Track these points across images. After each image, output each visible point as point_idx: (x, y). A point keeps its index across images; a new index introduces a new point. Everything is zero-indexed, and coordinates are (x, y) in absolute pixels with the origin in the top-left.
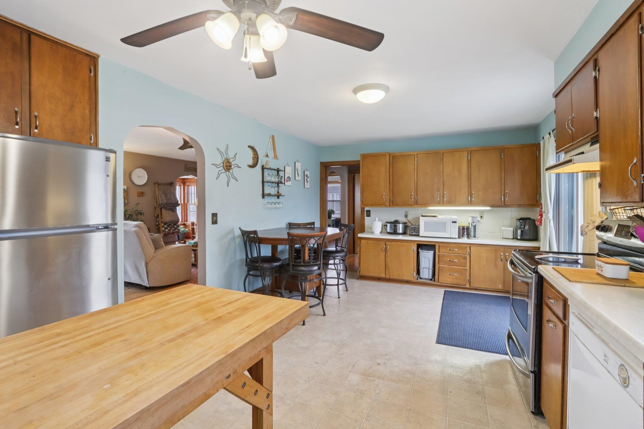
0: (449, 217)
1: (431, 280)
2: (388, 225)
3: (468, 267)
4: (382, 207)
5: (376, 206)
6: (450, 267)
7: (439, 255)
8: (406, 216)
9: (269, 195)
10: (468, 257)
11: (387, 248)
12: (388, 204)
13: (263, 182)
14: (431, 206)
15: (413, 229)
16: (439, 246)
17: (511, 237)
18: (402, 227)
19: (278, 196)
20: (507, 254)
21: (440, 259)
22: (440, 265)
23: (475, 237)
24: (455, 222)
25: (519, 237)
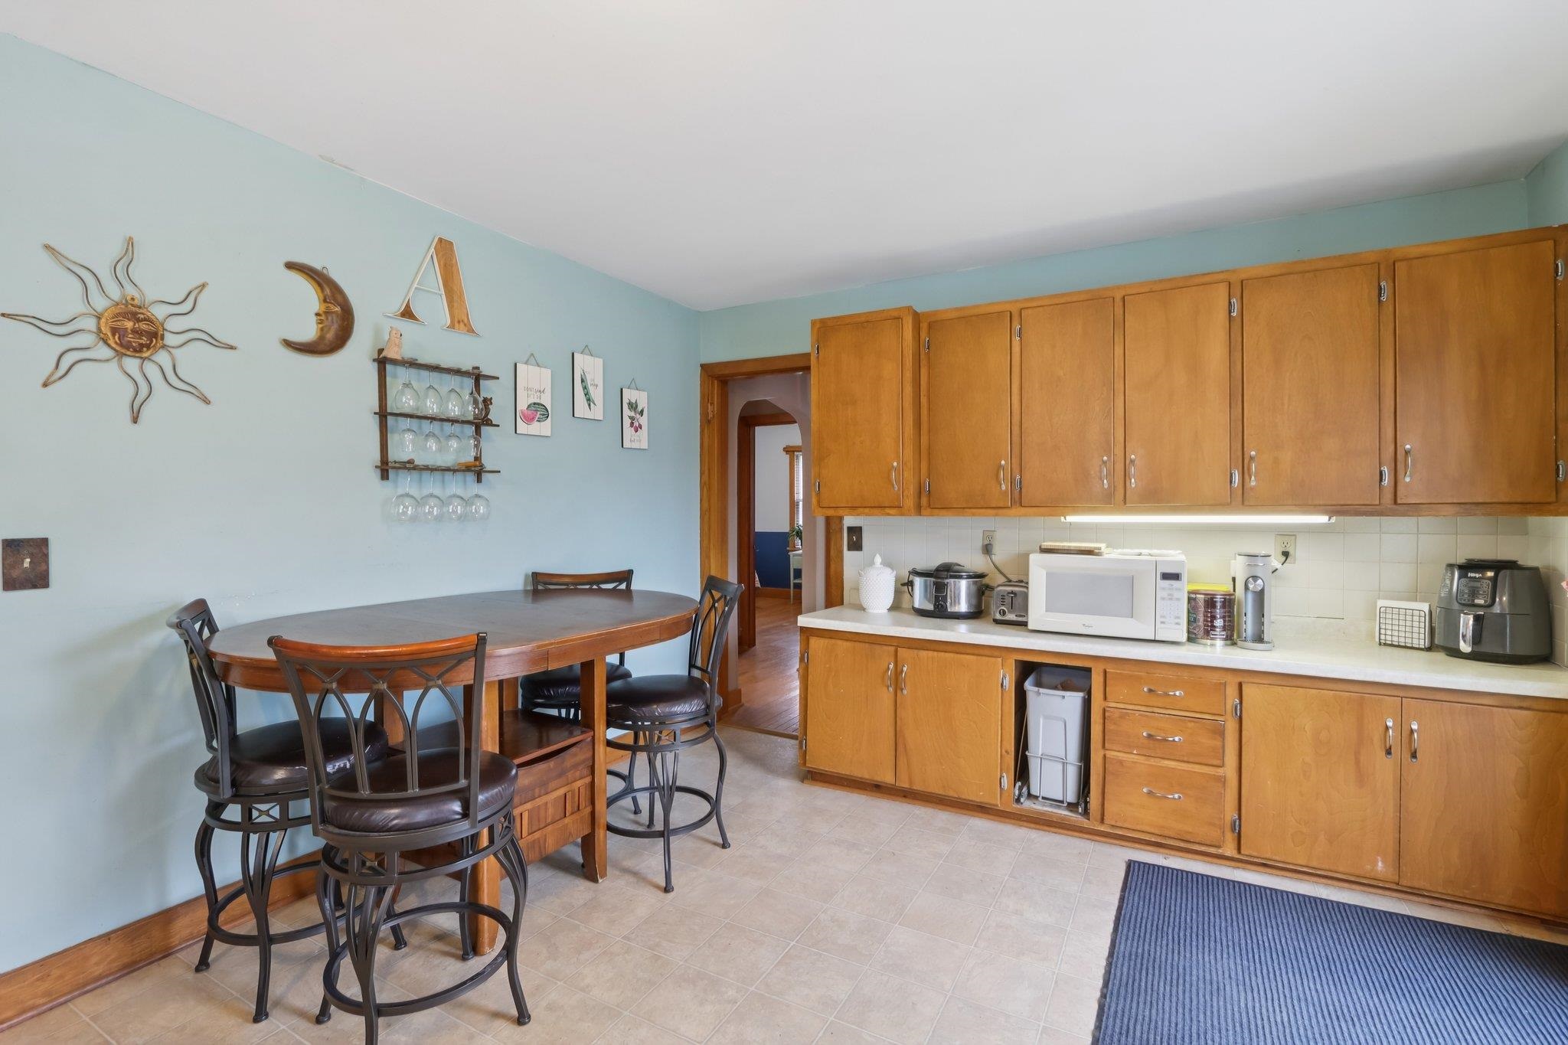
0: (1150, 555)
1: (1071, 807)
2: (918, 582)
3: (1230, 770)
4: (889, 514)
5: (867, 510)
6: (1152, 762)
7: (1104, 711)
8: (987, 549)
9: (409, 466)
10: (1231, 726)
11: (902, 671)
12: (909, 502)
13: (383, 415)
14: (1075, 510)
15: (1008, 600)
16: (1105, 672)
17: (1422, 641)
18: (968, 588)
19: (476, 470)
20: (1415, 727)
21: (1110, 726)
22: (1109, 754)
23: (1259, 638)
24: (1176, 577)
25: (1465, 647)
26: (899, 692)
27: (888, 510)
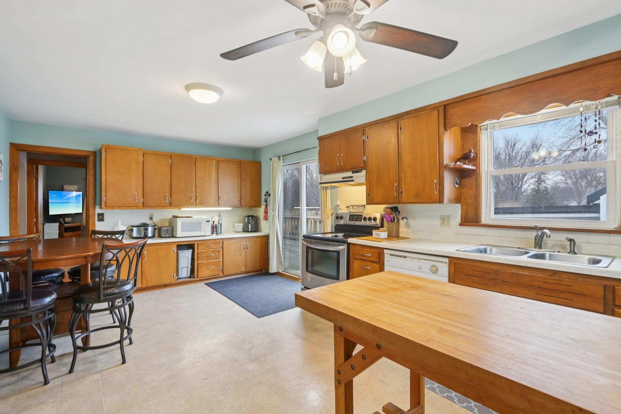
0: (200, 217)
1: (190, 277)
2: (135, 229)
3: (221, 259)
4: (133, 209)
5: (125, 208)
6: (207, 261)
7: (198, 252)
8: (151, 218)
10: (221, 250)
11: (144, 254)
12: (141, 205)
14: (184, 207)
15: (166, 231)
16: (198, 243)
17: (242, 231)
18: (151, 229)
20: (247, 244)
21: (199, 256)
22: (199, 262)
23: (221, 233)
24: (209, 221)
25: (250, 230)
26: (143, 260)
27: (133, 208)
